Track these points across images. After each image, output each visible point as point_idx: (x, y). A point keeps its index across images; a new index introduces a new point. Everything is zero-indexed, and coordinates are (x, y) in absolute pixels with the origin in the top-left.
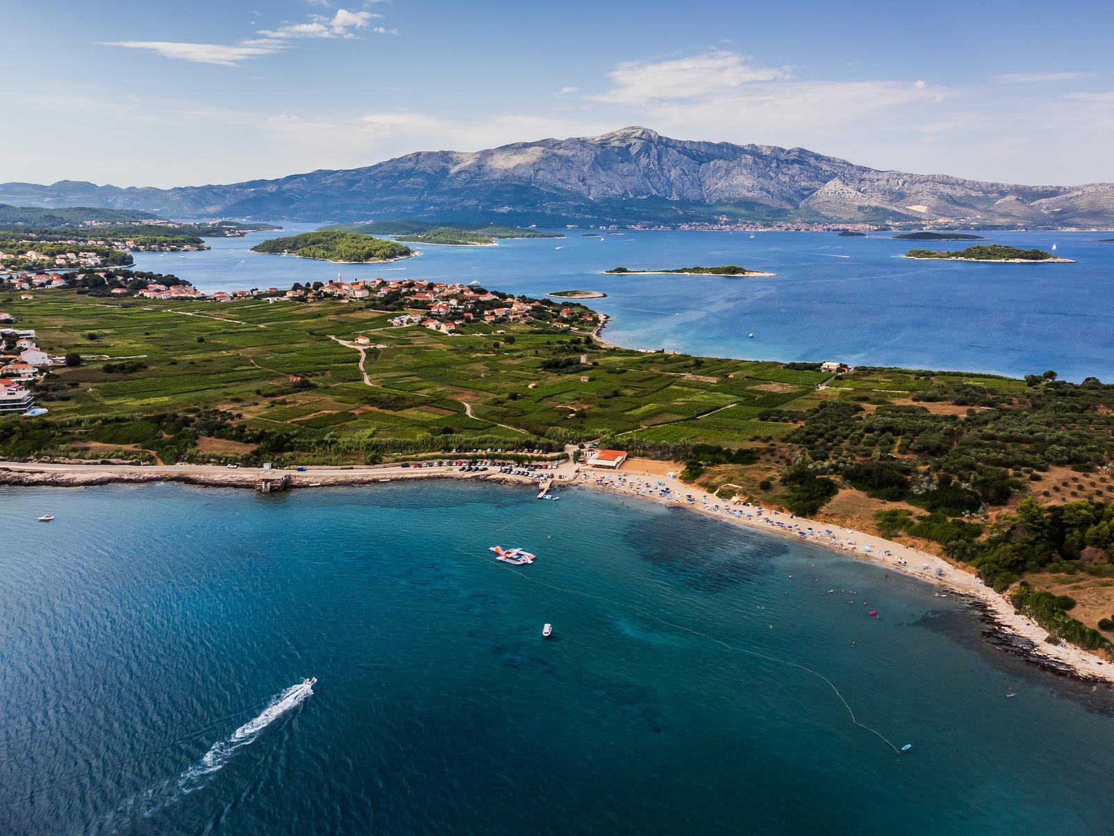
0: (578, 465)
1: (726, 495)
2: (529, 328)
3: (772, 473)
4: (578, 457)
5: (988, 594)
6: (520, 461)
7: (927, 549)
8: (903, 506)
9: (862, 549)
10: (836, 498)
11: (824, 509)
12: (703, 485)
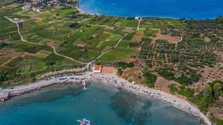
0: (90, 73)
1: (130, 81)
2: (60, 7)
3: (139, 71)
4: (90, 70)
5: (202, 115)
6: (75, 73)
7: (182, 98)
8: (173, 82)
9: (168, 100)
10: (157, 80)
11: (155, 85)
12: (123, 77)
